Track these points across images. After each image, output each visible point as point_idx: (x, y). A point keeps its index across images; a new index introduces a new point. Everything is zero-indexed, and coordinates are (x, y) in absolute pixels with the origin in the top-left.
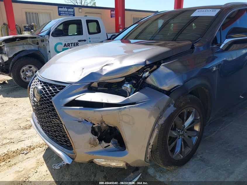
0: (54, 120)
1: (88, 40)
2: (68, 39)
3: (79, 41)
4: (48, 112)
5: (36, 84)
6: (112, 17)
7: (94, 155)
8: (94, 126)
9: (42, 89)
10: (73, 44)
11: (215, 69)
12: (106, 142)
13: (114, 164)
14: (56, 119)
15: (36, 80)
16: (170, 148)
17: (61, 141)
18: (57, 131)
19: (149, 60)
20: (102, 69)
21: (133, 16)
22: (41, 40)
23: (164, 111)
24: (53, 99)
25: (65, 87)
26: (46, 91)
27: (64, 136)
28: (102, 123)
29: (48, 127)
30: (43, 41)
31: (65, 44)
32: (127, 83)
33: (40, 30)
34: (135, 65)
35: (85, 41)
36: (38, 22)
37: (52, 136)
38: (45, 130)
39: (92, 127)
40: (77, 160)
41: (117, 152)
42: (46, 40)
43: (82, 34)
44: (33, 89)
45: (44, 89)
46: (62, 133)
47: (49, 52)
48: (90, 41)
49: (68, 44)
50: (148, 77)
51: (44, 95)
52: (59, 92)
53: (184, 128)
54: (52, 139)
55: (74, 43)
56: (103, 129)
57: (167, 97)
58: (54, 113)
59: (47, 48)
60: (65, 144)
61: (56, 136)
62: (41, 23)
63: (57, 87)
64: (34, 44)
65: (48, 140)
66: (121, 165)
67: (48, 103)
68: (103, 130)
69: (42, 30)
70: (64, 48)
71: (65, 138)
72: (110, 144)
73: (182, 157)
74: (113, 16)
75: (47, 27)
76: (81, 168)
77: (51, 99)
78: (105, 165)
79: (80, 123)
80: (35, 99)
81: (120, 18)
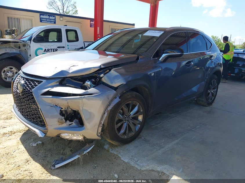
0: (32, 106)
1: (67, 47)
2: (49, 46)
3: (59, 47)
4: (28, 100)
5: (20, 80)
6: (91, 26)
7: (61, 130)
8: (62, 110)
9: (24, 83)
10: (52, 50)
11: (153, 75)
12: (70, 121)
13: (75, 138)
14: (34, 105)
15: (19, 77)
16: (116, 127)
17: (37, 122)
18: (35, 114)
19: (103, 65)
20: (70, 68)
21: (111, 27)
22: (23, 45)
23: (112, 101)
24: (33, 90)
25: (42, 81)
26: (27, 85)
27: (39, 118)
28: (68, 108)
29: (27, 112)
30: (24, 45)
31: (45, 49)
32: (89, 80)
33: (22, 35)
34: (93, 67)
35: (63, 47)
36: (19, 27)
37: (30, 118)
38: (25, 115)
39: (61, 110)
40: (49, 134)
41: (78, 128)
42: (28, 45)
43: (62, 42)
44: (16, 84)
45: (26, 83)
46: (38, 115)
47: (30, 55)
48: (68, 48)
49: (48, 49)
50: (103, 77)
51: (26, 87)
52: (37, 85)
53: (130, 116)
54: (30, 121)
55: (54, 49)
56: (69, 112)
57: (115, 92)
58: (33, 101)
59: (28, 52)
60: (40, 123)
61: (33, 119)
62: (23, 29)
63: (36, 82)
64: (16, 47)
65: (27, 122)
66: (80, 138)
67: (29, 93)
68: (68, 114)
69: (24, 35)
70: (44, 53)
71: (40, 119)
72: (73, 123)
73: (126, 137)
74: (93, 26)
75: (29, 33)
76: (53, 146)
77: (31, 90)
78: (68, 139)
79: (52, 107)
80: (18, 91)
81: (98, 28)
